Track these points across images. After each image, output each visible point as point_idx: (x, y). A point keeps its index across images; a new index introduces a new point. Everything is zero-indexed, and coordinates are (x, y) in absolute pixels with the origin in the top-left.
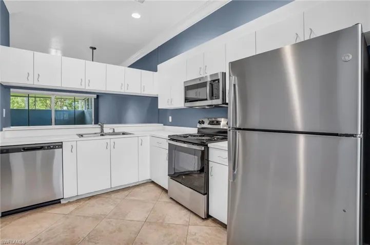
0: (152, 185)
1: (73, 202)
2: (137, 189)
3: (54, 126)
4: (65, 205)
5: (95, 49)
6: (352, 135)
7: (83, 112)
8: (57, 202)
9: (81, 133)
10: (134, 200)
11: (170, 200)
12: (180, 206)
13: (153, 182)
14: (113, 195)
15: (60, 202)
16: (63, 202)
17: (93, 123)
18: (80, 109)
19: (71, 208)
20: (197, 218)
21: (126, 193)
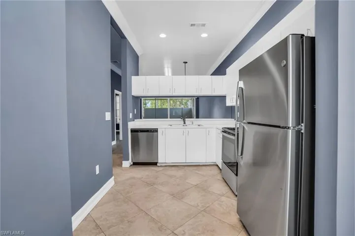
0: (216, 167)
1: (163, 166)
2: (204, 168)
3: (169, 119)
4: (158, 166)
5: (187, 63)
6: (285, 128)
7: (191, 109)
8: (155, 164)
9: (171, 124)
10: (198, 173)
11: (222, 179)
12: (226, 184)
13: (217, 165)
14: (186, 168)
15: (156, 165)
16: (158, 164)
17: (195, 117)
18: (189, 107)
19: (161, 169)
20: (233, 194)
21: (195, 168)
